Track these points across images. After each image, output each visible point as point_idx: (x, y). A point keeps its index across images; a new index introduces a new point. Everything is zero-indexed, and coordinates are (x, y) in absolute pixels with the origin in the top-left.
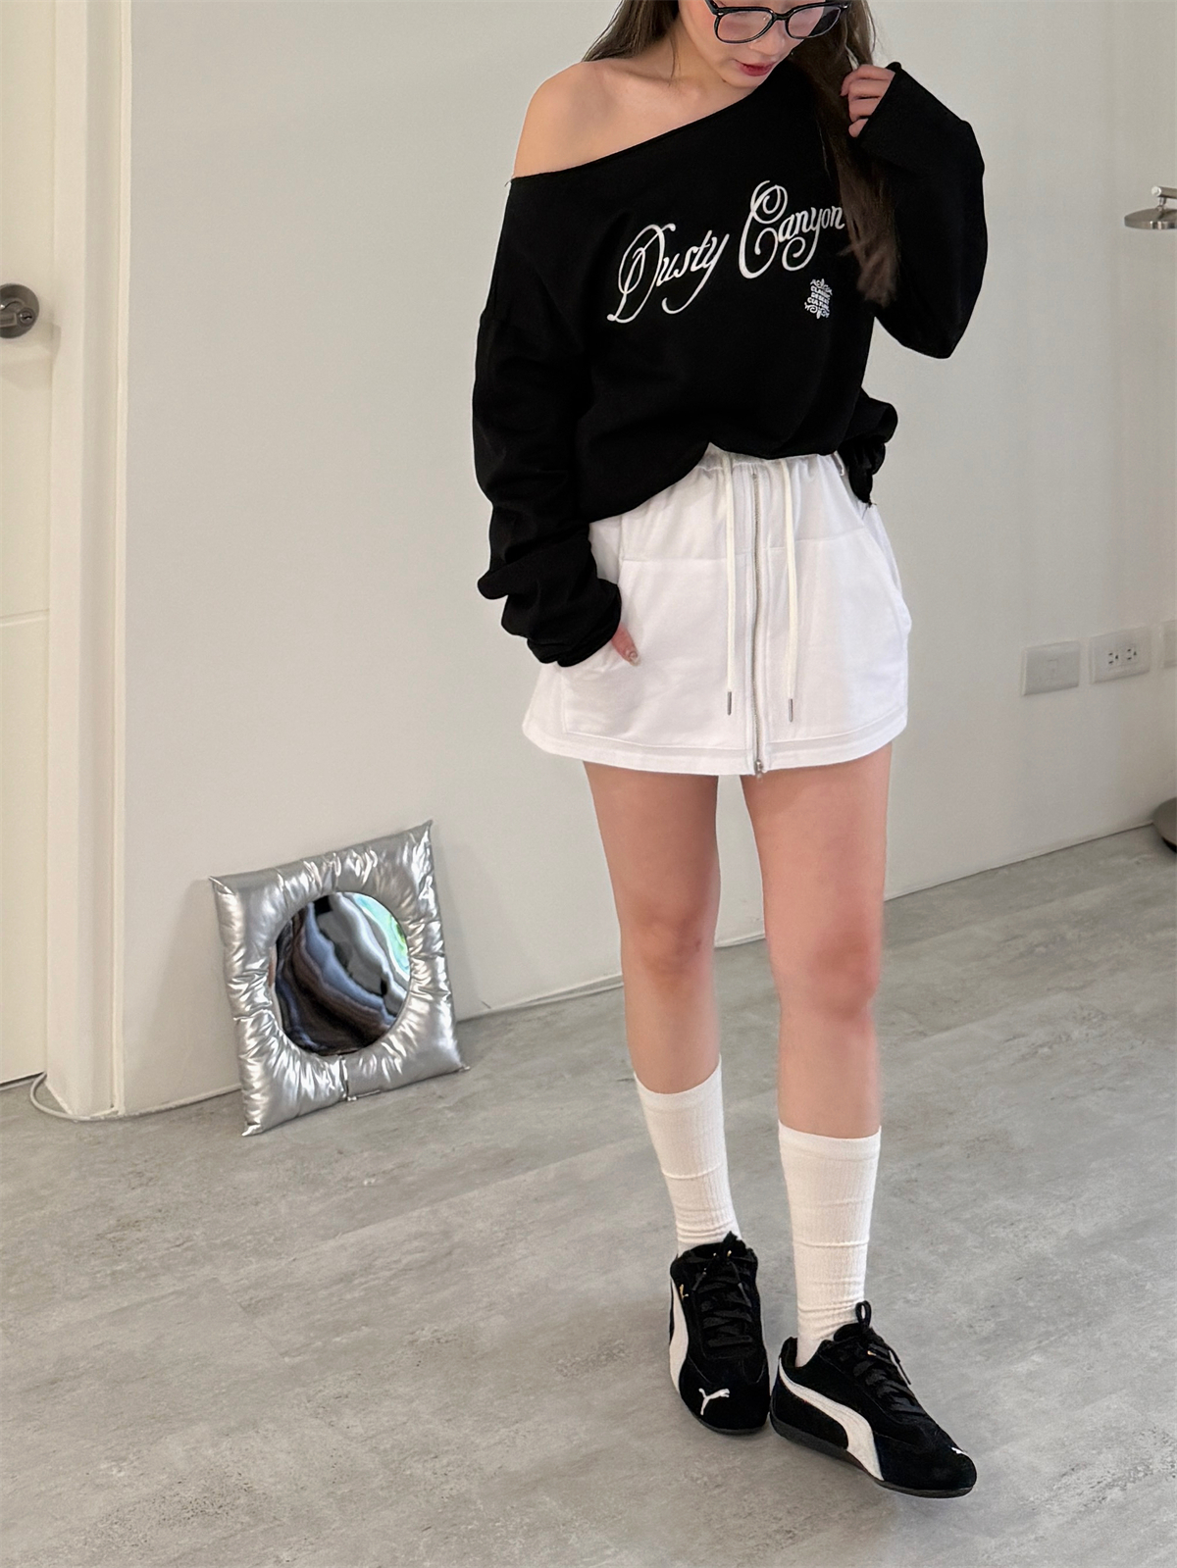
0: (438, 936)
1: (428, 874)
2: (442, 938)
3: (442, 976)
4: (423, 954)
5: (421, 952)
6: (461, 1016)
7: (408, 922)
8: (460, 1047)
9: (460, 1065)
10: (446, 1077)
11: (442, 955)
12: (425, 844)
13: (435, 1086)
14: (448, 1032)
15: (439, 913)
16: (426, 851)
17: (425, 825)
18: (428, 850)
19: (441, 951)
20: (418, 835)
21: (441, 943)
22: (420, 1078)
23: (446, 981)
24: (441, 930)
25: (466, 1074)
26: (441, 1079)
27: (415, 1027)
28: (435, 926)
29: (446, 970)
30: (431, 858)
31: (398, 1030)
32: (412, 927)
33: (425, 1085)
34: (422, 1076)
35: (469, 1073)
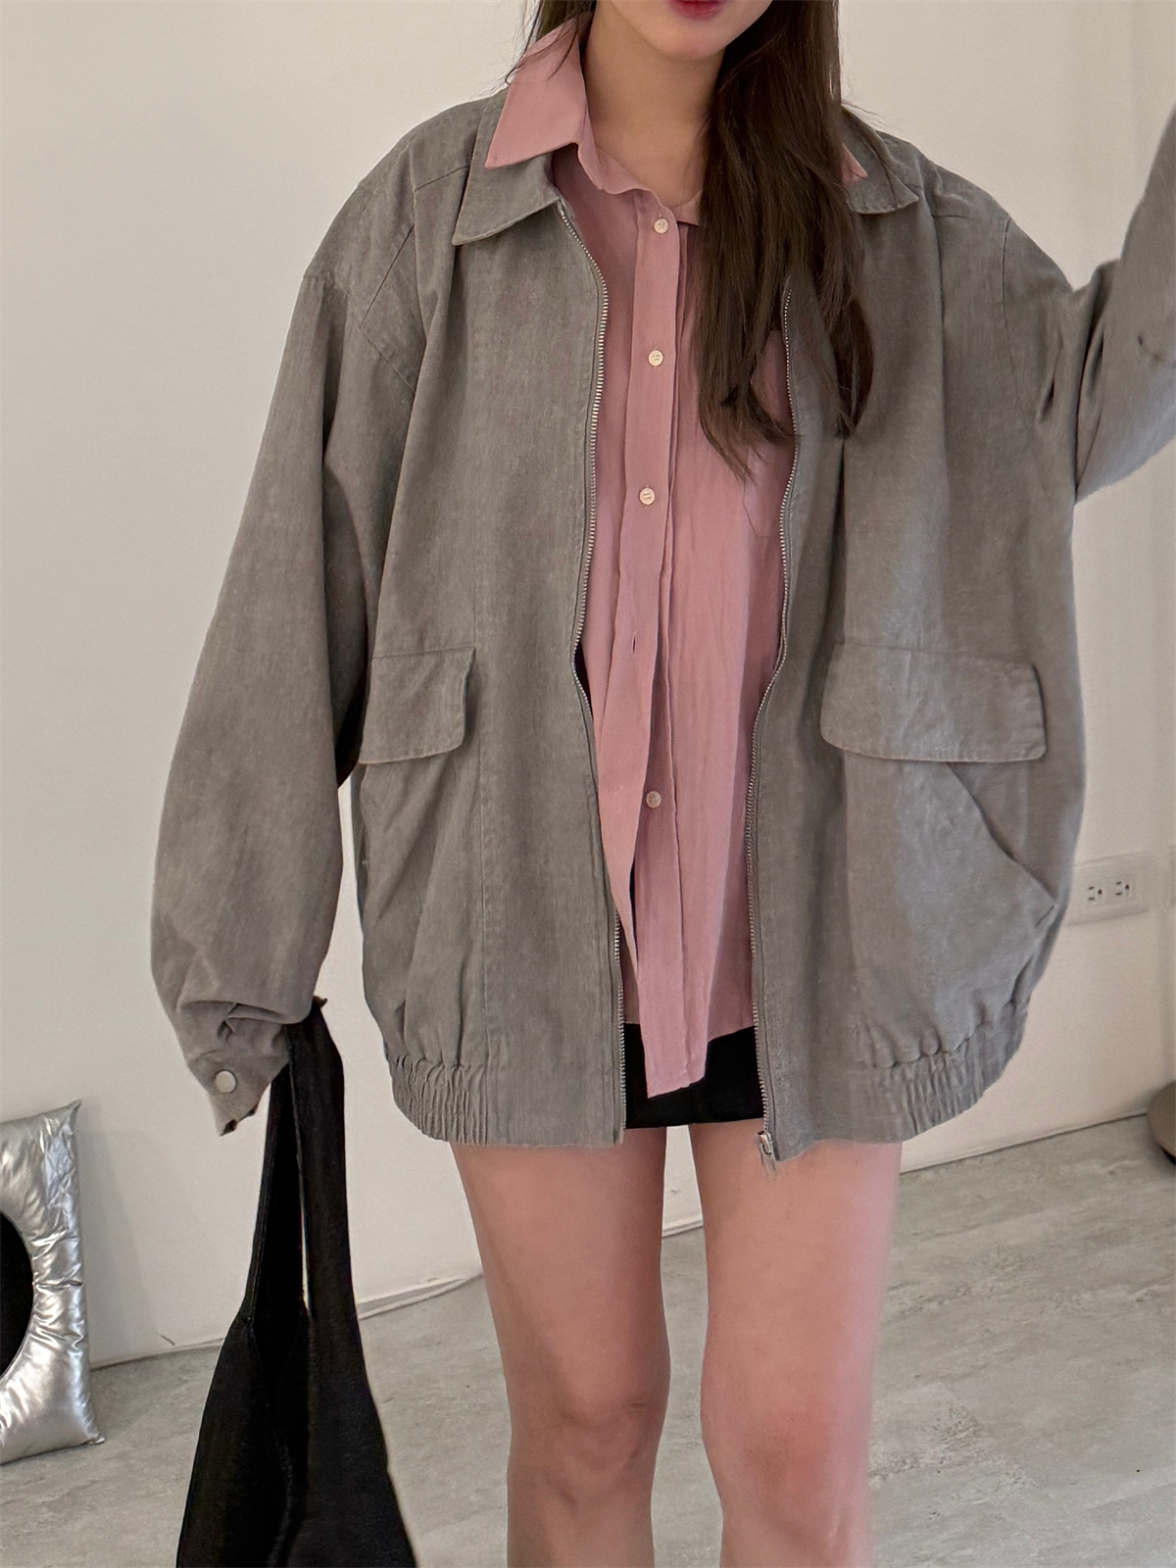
0: (74, 1258)
1: (65, 1173)
2: (80, 1258)
3: (77, 1314)
4: (51, 1282)
5: (47, 1278)
6: (93, 1366)
7: (33, 1238)
8: (92, 1409)
9: (90, 1436)
10: (70, 1452)
11: (79, 1284)
13: (48, 1466)
14: (77, 1392)
15: (78, 1225)
16: (65, 1144)
17: (68, 1107)
18: (70, 1143)
19: (75, 1279)
21: (77, 1267)
22: (28, 1454)
23: (79, 1320)
24: (80, 1247)
25: (98, 1447)
26: (59, 1454)
27: (30, 1384)
28: (73, 1244)
29: (83, 1302)
30: (73, 1153)
31: (8, 1386)
32: (39, 1243)
33: (38, 1462)
34: (33, 1450)
35: (103, 1446)
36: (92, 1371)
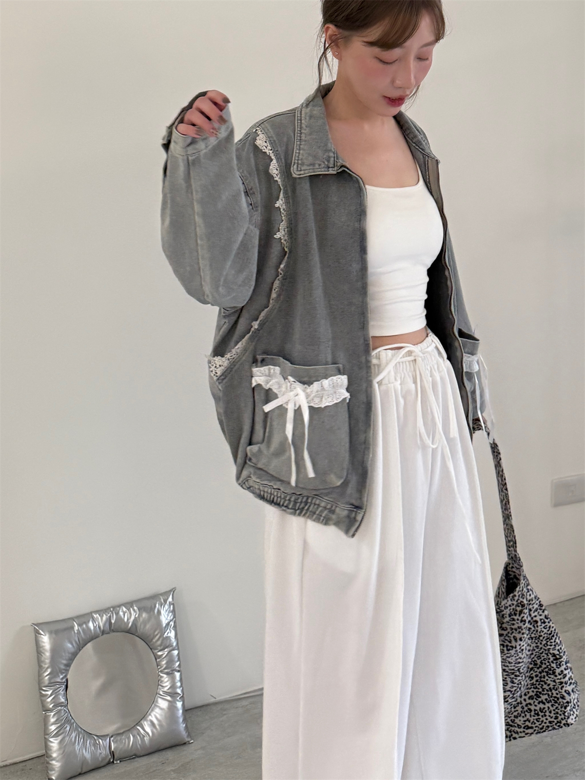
0: (176, 659)
1: (171, 621)
2: (179, 659)
3: (179, 684)
4: (166, 671)
5: (165, 669)
6: (186, 709)
7: (157, 651)
8: (186, 728)
9: (187, 740)
10: (178, 747)
11: (179, 671)
12: (169, 603)
13: (169, 755)
14: (180, 720)
15: (177, 643)
16: (170, 607)
17: (170, 591)
18: (172, 606)
19: (177, 669)
20: (166, 597)
21: (178, 664)
22: (160, 749)
23: (180, 687)
24: (178, 654)
27: (158, 716)
28: (176, 652)
29: (181, 680)
30: (174, 611)
31: (148, 719)
32: (160, 653)
33: (164, 753)
34: (162, 747)
35: (193, 745)
36: (186, 711)
